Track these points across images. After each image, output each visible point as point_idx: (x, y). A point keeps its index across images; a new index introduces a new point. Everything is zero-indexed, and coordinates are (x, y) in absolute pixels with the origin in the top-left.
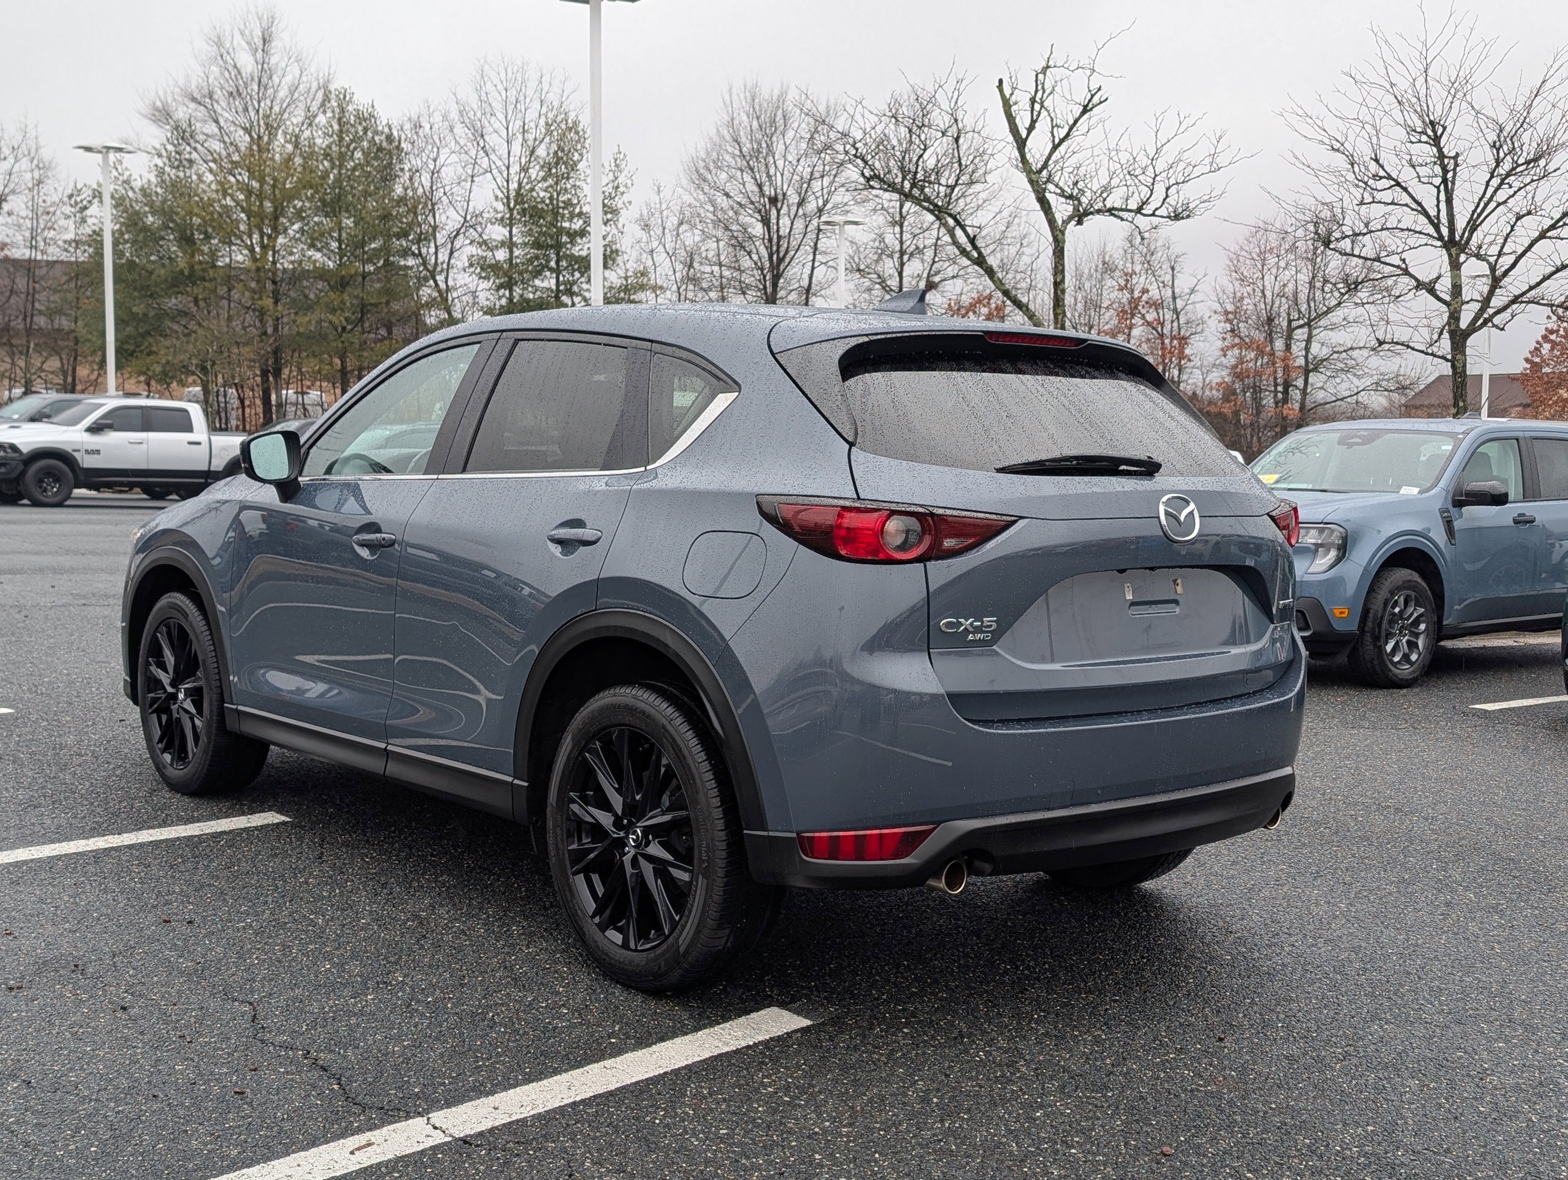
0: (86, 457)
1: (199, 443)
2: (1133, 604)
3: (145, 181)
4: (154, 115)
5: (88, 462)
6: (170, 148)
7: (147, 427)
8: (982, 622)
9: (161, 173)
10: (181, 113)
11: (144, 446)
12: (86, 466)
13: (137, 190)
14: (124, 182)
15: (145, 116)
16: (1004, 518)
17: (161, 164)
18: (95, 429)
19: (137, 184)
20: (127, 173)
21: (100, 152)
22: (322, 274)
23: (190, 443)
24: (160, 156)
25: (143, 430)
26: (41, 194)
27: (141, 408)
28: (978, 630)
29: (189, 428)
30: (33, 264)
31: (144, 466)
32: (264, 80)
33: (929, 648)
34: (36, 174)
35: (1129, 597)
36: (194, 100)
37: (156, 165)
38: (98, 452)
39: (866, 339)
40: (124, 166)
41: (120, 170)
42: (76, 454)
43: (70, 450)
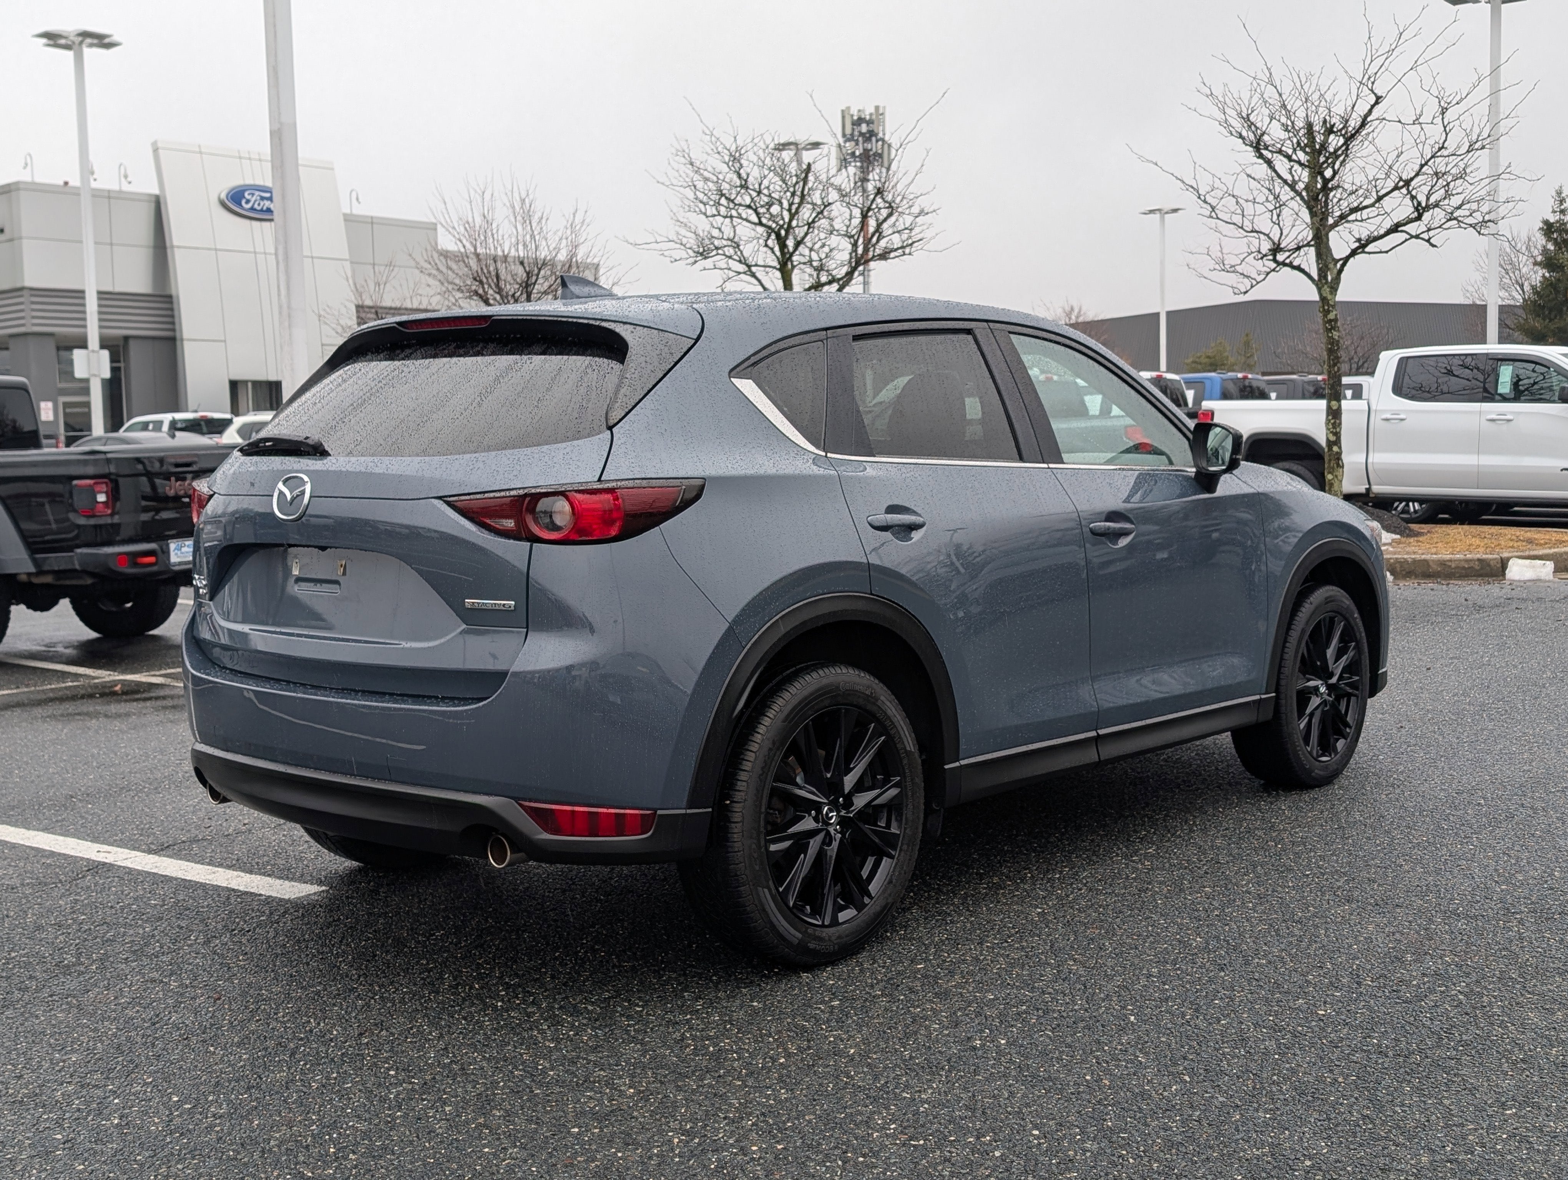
2: (297, 580)
35: (296, 572)
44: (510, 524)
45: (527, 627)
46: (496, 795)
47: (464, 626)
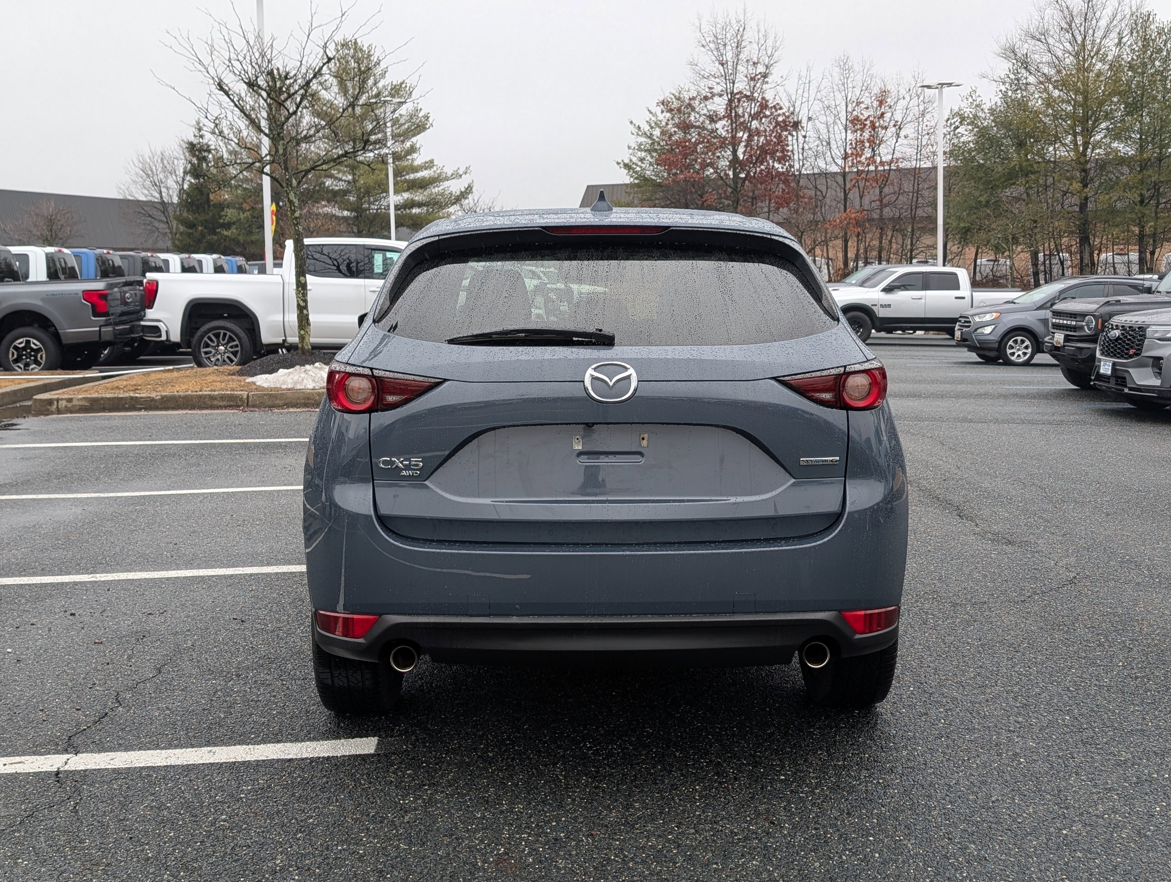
0: (881, 309)
1: (964, 298)
2: (580, 454)
3: (993, 103)
4: (1005, 54)
5: (882, 313)
6: (1012, 76)
7: (926, 287)
8: (410, 461)
9: (1005, 95)
10: (1023, 49)
11: (923, 301)
12: (880, 316)
13: (986, 111)
14: (977, 106)
15: (999, 55)
16: (430, 380)
17: (1004, 89)
18: (888, 290)
19: (986, 107)
20: (979, 99)
21: (937, 88)
22: (1123, 161)
23: (956, 298)
24: (1004, 83)
25: (923, 289)
26: (925, 120)
27: (922, 273)
28: (407, 468)
29: (957, 288)
30: (917, 172)
31: (922, 316)
32: (1089, 16)
33: (373, 480)
34: (922, 108)
35: (578, 447)
36: (1033, 37)
37: (1001, 91)
38: (889, 306)
39: (436, 238)
40: (977, 94)
41: (974, 98)
42: (873, 307)
43: (870, 305)
44: (827, 396)
45: (845, 477)
46: (829, 611)
47: (793, 480)
